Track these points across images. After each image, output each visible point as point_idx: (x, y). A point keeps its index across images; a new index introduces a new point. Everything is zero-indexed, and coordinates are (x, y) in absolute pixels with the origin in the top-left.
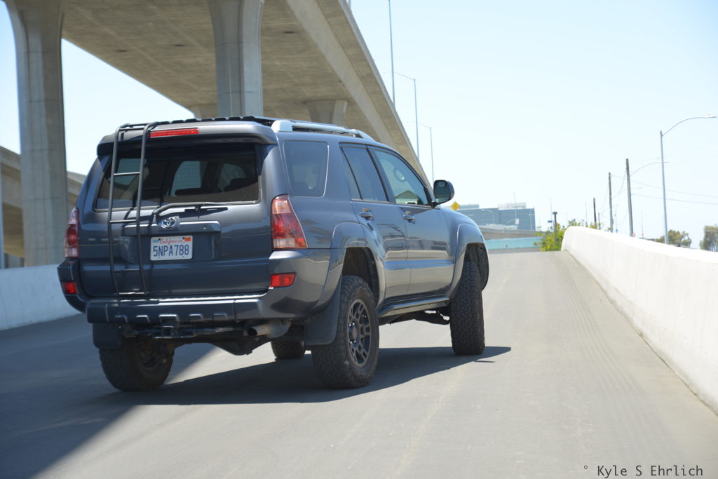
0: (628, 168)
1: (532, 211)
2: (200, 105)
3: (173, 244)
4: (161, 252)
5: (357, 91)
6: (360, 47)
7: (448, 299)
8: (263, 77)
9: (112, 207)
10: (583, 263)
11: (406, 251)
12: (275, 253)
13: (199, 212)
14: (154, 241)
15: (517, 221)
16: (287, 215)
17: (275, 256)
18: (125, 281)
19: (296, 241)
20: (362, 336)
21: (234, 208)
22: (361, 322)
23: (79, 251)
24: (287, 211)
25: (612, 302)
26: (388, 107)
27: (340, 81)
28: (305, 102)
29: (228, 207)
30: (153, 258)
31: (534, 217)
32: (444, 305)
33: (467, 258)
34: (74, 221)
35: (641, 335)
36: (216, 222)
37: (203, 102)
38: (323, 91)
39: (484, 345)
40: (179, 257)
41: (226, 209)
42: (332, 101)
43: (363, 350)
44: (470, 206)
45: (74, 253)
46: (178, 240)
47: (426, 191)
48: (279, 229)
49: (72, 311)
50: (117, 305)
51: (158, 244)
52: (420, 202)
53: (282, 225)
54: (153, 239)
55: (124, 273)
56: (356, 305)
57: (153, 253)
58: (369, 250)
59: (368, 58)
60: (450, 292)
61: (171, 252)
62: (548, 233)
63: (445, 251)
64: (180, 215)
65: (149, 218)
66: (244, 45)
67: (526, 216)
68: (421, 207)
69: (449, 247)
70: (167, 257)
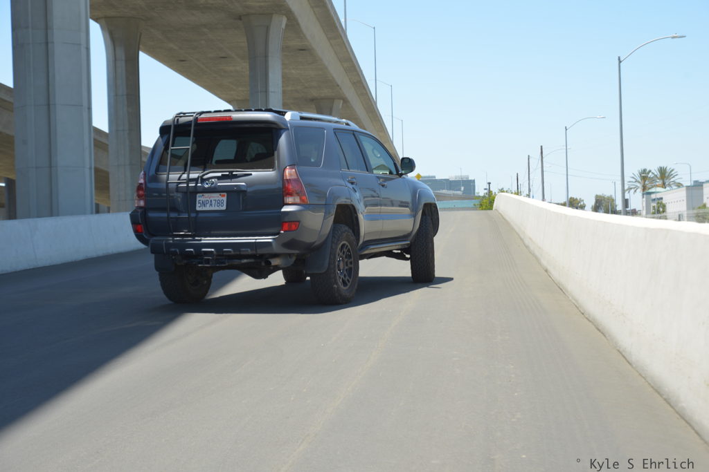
0: (542, 153)
1: (474, 181)
2: (237, 100)
3: (211, 199)
4: (204, 204)
5: (350, 93)
6: (352, 62)
7: (409, 242)
8: (283, 82)
9: (169, 171)
10: (507, 218)
11: (379, 207)
12: (285, 207)
13: (231, 177)
14: (199, 197)
15: (462, 188)
16: (294, 180)
17: (286, 209)
18: (178, 225)
19: (301, 199)
20: (346, 268)
21: (257, 174)
22: (346, 257)
23: (145, 203)
24: (294, 177)
25: (527, 247)
26: (372, 104)
27: (338, 86)
28: (312, 100)
29: (252, 173)
30: (198, 209)
31: (474, 186)
32: (406, 247)
33: (424, 214)
34: (142, 181)
35: (546, 271)
36: (244, 184)
37: (239, 98)
38: (326, 92)
39: (434, 275)
40: (216, 208)
41: (251, 174)
42: (332, 100)
43: (347, 277)
44: (429, 177)
45: (142, 203)
46: (216, 196)
47: (395, 164)
48: (288, 189)
49: (141, 246)
50: (171, 241)
51: (202, 199)
52: (391, 173)
53: (290, 187)
54: (198, 195)
55: (177, 219)
56: (343, 245)
57: (198, 205)
58: (353, 206)
59: (358, 69)
60: (411, 238)
61: (211, 205)
62: (484, 197)
63: (407, 209)
64: (218, 178)
65: (196, 180)
66: (270, 58)
67: (469, 185)
68: (391, 176)
69: (410, 205)
70: (208, 208)
